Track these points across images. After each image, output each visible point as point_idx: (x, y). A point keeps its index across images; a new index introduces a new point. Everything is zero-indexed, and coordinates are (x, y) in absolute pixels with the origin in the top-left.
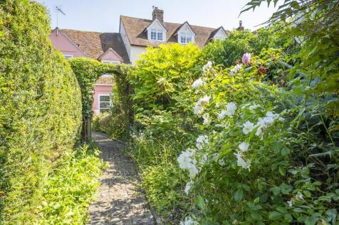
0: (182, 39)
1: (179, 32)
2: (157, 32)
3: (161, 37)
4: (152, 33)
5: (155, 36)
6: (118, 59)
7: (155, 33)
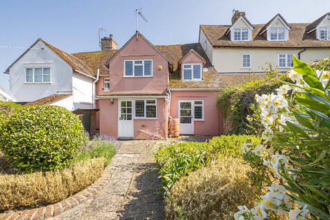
0: (272, 35)
1: (268, 28)
2: (241, 31)
3: (247, 36)
4: (235, 33)
5: (239, 36)
6: (200, 61)
7: (239, 33)
